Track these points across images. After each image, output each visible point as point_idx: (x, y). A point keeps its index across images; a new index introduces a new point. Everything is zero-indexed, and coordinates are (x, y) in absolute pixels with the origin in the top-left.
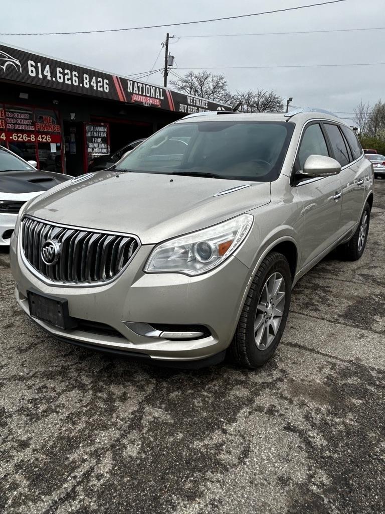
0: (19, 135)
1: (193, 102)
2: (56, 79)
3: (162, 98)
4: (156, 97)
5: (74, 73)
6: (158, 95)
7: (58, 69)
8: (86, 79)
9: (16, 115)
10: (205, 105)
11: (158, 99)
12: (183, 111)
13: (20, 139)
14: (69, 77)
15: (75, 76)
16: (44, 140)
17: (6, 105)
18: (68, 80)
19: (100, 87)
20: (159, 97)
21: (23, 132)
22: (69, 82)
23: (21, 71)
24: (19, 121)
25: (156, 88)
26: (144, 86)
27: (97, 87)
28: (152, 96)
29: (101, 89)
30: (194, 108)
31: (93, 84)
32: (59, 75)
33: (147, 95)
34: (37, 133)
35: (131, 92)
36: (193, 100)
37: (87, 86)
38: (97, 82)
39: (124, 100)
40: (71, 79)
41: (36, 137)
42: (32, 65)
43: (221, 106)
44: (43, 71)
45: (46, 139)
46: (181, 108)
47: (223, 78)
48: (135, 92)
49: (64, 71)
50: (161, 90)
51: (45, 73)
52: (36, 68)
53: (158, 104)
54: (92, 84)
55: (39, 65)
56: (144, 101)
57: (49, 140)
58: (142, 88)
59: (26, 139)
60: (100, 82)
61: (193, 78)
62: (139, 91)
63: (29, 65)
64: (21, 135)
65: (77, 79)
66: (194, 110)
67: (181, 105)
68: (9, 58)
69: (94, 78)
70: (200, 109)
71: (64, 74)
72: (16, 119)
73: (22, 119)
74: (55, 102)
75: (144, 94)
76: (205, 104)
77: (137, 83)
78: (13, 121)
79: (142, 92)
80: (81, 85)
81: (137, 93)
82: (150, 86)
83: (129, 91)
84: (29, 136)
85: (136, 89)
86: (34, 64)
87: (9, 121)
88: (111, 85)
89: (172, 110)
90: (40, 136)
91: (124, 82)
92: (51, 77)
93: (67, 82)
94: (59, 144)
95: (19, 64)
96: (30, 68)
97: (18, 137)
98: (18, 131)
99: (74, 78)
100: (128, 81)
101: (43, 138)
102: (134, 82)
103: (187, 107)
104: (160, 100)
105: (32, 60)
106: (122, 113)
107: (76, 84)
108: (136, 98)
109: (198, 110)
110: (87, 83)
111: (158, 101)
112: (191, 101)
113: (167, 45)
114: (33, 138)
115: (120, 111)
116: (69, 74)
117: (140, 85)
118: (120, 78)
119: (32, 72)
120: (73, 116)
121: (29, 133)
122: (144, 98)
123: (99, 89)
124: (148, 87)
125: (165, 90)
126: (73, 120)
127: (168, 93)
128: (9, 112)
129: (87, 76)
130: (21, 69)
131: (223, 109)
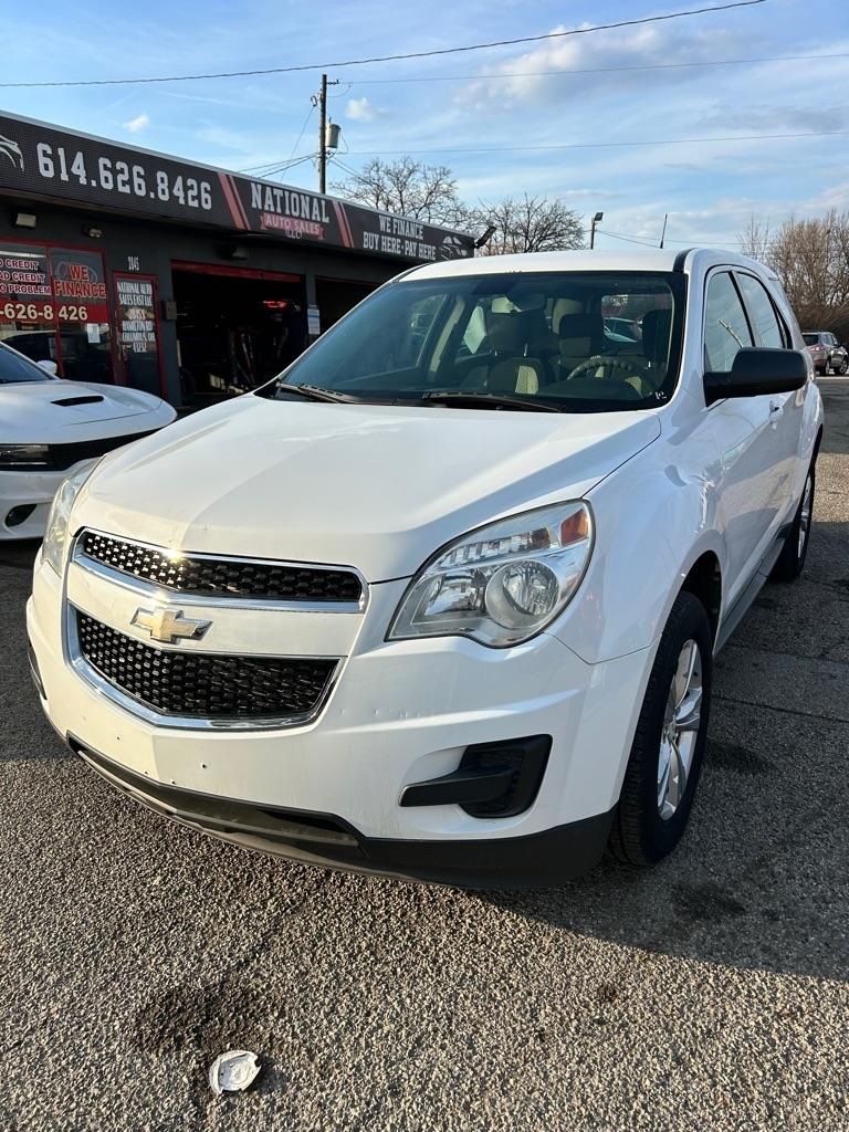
0: (18, 307)
1: (391, 227)
2: (98, 182)
3: (326, 220)
4: (314, 218)
5: (137, 169)
7: (103, 161)
8: (163, 181)
9: (10, 264)
10: (418, 233)
11: (316, 222)
12: (371, 248)
13: (20, 316)
14: (125, 177)
15: (139, 175)
16: (72, 318)
18: (124, 183)
19: (193, 198)
20: (319, 219)
21: (27, 300)
22: (127, 189)
23: (22, 166)
24: (17, 277)
25: (311, 198)
26: (287, 194)
27: (186, 198)
28: (303, 216)
29: (195, 204)
30: (394, 239)
31: (178, 192)
32: (103, 173)
33: (296, 214)
34: (56, 302)
35: (260, 207)
36: (391, 223)
37: (165, 198)
38: (186, 188)
39: (245, 226)
40: (130, 182)
41: (56, 310)
42: (44, 152)
43: (452, 235)
44: (69, 166)
45: (77, 315)
46: (366, 240)
47: (448, 173)
48: (266, 208)
49: (114, 165)
50: (323, 203)
51: (74, 170)
52: (55, 158)
53: (317, 233)
55: (61, 151)
56: (287, 228)
57: (83, 315)
58: (283, 199)
59: (33, 314)
60: (192, 187)
61: (381, 172)
62: (275, 206)
63: (40, 154)
64: (23, 307)
65: (142, 182)
66: (394, 246)
67: (365, 233)
69: (180, 179)
70: (407, 242)
71: (115, 172)
72: (11, 271)
73: (24, 271)
74: (94, 232)
75: (287, 212)
76: (418, 230)
77: (272, 187)
78: (5, 276)
79: (283, 208)
80: (152, 195)
81: (272, 209)
82: (299, 194)
83: (254, 205)
84: (40, 309)
85: (269, 201)
86: (49, 152)
88: (216, 192)
89: (347, 245)
90: (64, 308)
91: (243, 185)
92: (88, 178)
93: (121, 189)
94: (105, 327)
95: (18, 151)
96: (42, 160)
97: (17, 311)
98: (14, 298)
99: (137, 181)
100: (253, 185)
101: (69, 313)
102: (264, 186)
103: (380, 239)
104: (321, 222)
105: (43, 143)
106: (239, 254)
107: (142, 193)
108: (269, 221)
109: (402, 243)
110: (163, 191)
111: (317, 225)
112: (388, 225)
113: (323, 102)
114: (48, 312)
115: (234, 250)
116: (126, 171)
117: (278, 193)
118: (234, 177)
119: (46, 167)
120: (133, 264)
121: (39, 302)
122: (288, 220)
123: (191, 203)
124: (296, 196)
125: (331, 201)
126: (134, 272)
127: (337, 209)
129: (164, 176)
130: (22, 162)
131: (457, 241)
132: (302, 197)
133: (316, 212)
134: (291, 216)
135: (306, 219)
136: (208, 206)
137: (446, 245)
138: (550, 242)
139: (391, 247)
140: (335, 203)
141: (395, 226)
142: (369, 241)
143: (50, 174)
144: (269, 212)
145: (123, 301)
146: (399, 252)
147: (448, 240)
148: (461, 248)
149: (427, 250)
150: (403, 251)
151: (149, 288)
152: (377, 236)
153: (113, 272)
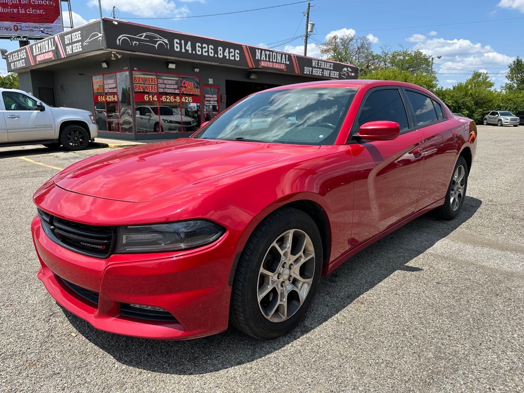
0: (167, 97)
1: (318, 65)
2: (196, 52)
3: (288, 63)
4: (282, 62)
5: (211, 46)
6: (284, 60)
7: (198, 44)
8: (220, 50)
9: (165, 82)
10: (331, 67)
11: (283, 64)
12: (308, 73)
13: (168, 100)
14: (206, 50)
15: (211, 48)
16: (186, 101)
17: (158, 74)
18: (205, 52)
19: (232, 56)
20: (285, 62)
21: (170, 94)
22: (206, 54)
23: (168, 48)
24: (168, 86)
25: (282, 54)
26: (271, 53)
27: (229, 56)
28: (278, 61)
29: (233, 58)
30: (319, 70)
31: (226, 54)
32: (198, 49)
33: (274, 61)
34: (181, 95)
35: (259, 59)
36: (318, 63)
37: (221, 56)
38: (230, 53)
39: (253, 66)
40: (208, 51)
41: (181, 99)
42: (177, 43)
43: (347, 67)
44: (185, 46)
46: (305, 70)
48: (262, 59)
49: (202, 45)
50: (287, 56)
51: (187, 48)
52: (180, 44)
53: (283, 68)
54: (225, 54)
55: (183, 42)
56: (271, 66)
57: (191, 100)
58: (269, 55)
59: (172, 100)
60: (232, 52)
62: (266, 58)
63: (175, 43)
64: (169, 97)
65: (212, 51)
66: (318, 72)
67: (305, 68)
68: (160, 38)
69: (227, 49)
70: (325, 71)
71: (202, 48)
72: (163, 83)
73: (170, 84)
74: (197, 70)
75: (271, 60)
76: (331, 65)
77: (265, 50)
78: (163, 86)
79: (269, 58)
80: (216, 56)
81: (265, 59)
82: (276, 53)
83: (257, 58)
84: (175, 98)
85: (263, 56)
86: (179, 42)
87: (160, 86)
88: (242, 54)
89: (297, 73)
90: (184, 98)
91: (253, 50)
92: (192, 51)
93: (204, 54)
94: (199, 104)
95: (167, 42)
96: (176, 45)
97: (167, 99)
98: (167, 94)
99: (210, 51)
100: (257, 50)
101: (186, 99)
102: (262, 50)
104: (286, 64)
105: (177, 39)
106: (253, 77)
107: (212, 55)
108: (263, 64)
109: (323, 71)
110: (220, 54)
112: (316, 64)
113: (308, 14)
114: (178, 99)
115: (250, 76)
116: (207, 48)
117: (268, 53)
118: (249, 47)
119: (177, 47)
120: (211, 81)
121: (175, 95)
122: (271, 63)
123: (231, 58)
125: (290, 55)
126: (211, 85)
127: (293, 58)
128: (161, 79)
129: (221, 48)
130: (168, 46)
131: (349, 69)
132: (278, 54)
136: (238, 59)
137: (344, 71)
140: (292, 56)
141: (320, 64)
142: (307, 71)
143: (178, 50)
144: (263, 61)
146: (321, 75)
147: (345, 69)
148: (351, 72)
149: (335, 74)
150: (323, 74)
151: (216, 90)
152: (311, 69)
153: (203, 84)
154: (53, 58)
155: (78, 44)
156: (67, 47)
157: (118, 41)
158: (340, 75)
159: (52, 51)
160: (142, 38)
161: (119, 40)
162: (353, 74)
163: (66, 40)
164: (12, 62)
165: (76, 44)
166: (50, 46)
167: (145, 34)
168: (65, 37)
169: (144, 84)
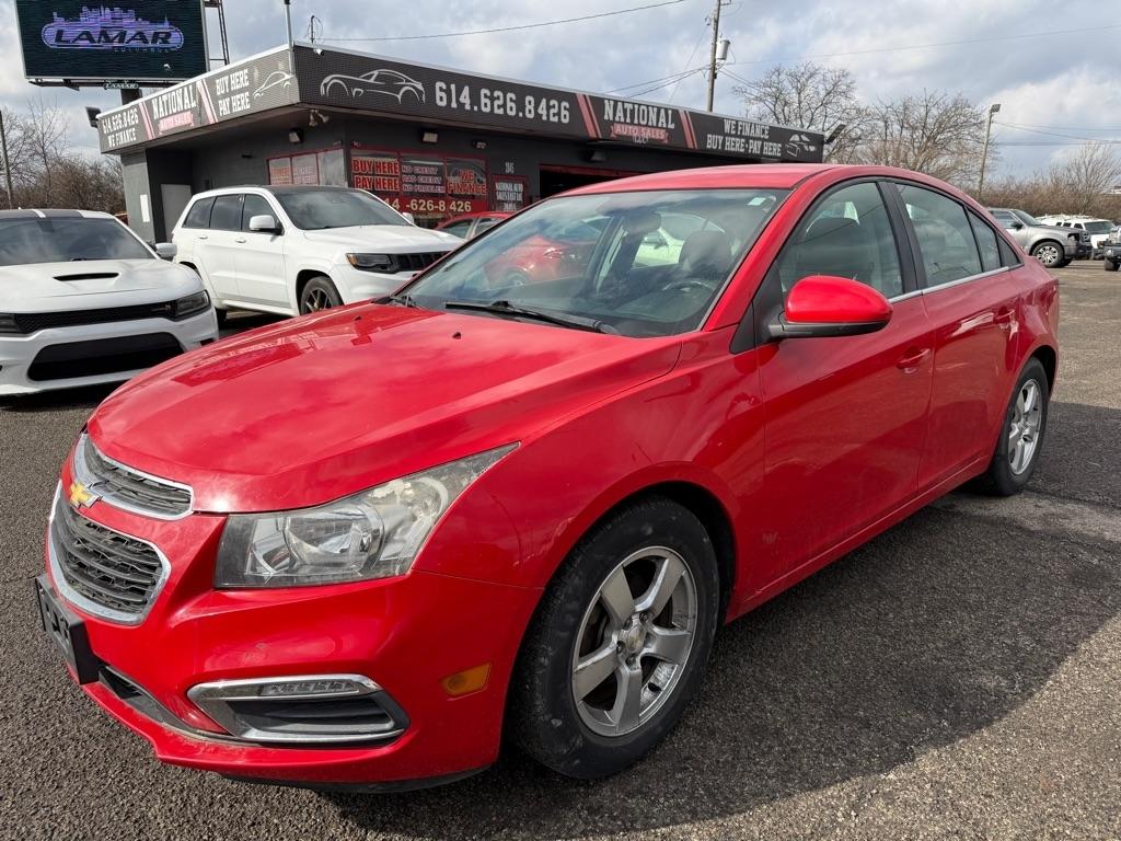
0: (420, 201)
1: (736, 129)
2: (479, 107)
3: (672, 126)
4: (660, 125)
5: (511, 95)
6: (664, 120)
7: (484, 91)
8: (530, 102)
9: (417, 170)
10: (763, 133)
11: (662, 128)
12: (715, 148)
13: (421, 209)
14: (501, 102)
15: (511, 100)
16: (459, 209)
17: (402, 154)
18: (499, 107)
19: (554, 114)
20: (665, 126)
21: (427, 196)
22: (501, 111)
23: (424, 99)
24: (421, 179)
25: (659, 109)
26: (636, 107)
27: (548, 115)
28: (650, 124)
29: (556, 119)
30: (738, 139)
31: (542, 110)
32: (483, 100)
33: (642, 123)
34: (449, 197)
35: (611, 119)
36: (737, 125)
37: (531, 116)
38: (549, 108)
39: (597, 134)
40: (504, 106)
41: (448, 204)
42: (441, 89)
43: (800, 133)
44: (458, 96)
45: (463, 207)
46: (709, 141)
47: (848, 74)
48: (617, 119)
49: (492, 93)
50: (670, 112)
51: (462, 100)
52: (448, 92)
53: (662, 137)
54: (540, 111)
55: (453, 87)
56: (635, 135)
57: (468, 207)
58: (632, 111)
59: (430, 206)
60: (554, 107)
61: (783, 77)
62: (625, 116)
63: (437, 89)
64: (424, 201)
65: (513, 105)
66: (737, 145)
67: (709, 136)
68: (407, 81)
69: (544, 101)
70: (751, 141)
71: (492, 99)
72: (413, 173)
73: (427, 175)
74: (480, 145)
75: (636, 121)
76: (764, 131)
77: (623, 102)
78: (413, 179)
79: (632, 117)
80: (521, 114)
81: (622, 120)
82: (648, 106)
83: (606, 117)
84: (436, 203)
85: (620, 114)
86: (444, 87)
87: (406, 178)
88: (574, 109)
89: (690, 146)
90: (454, 203)
91: (598, 103)
92: (472, 105)
93: (497, 111)
95: (420, 87)
96: (439, 94)
97: (420, 205)
98: (419, 195)
99: (509, 104)
100: (606, 101)
101: (458, 206)
102: (616, 102)
103: (724, 140)
104: (667, 129)
105: (441, 81)
106: (597, 157)
107: (513, 113)
108: (619, 130)
110: (530, 111)
111: (663, 131)
112: (733, 127)
113: (717, 22)
114: (442, 204)
115: (592, 155)
116: (502, 98)
117: (629, 106)
118: (591, 97)
119: (441, 99)
120: (510, 168)
121: (435, 197)
122: (636, 128)
123: (552, 119)
124: (645, 108)
125: (677, 111)
126: (510, 174)
127: (683, 117)
128: (407, 164)
129: (531, 99)
130: (424, 96)
131: (804, 138)
132: (650, 108)
133: (662, 120)
134: (639, 124)
135: (652, 127)
137: (793, 142)
138: (949, 134)
139: (734, 146)
140: (681, 111)
141: (740, 128)
142: (713, 142)
143: (444, 103)
144: (619, 122)
145: (500, 197)
146: (742, 150)
147: (796, 138)
148: (809, 144)
149: (774, 149)
150: (747, 149)
151: (521, 187)
152: (721, 138)
153: (494, 175)
154: (193, 125)
155: (242, 95)
156: (220, 102)
157: (322, 88)
158: (783, 150)
159: (191, 109)
160: (372, 81)
161: (326, 85)
162: (812, 149)
163: (218, 87)
164: (110, 134)
165: (238, 96)
166: (187, 101)
167: (376, 73)
168: (217, 81)
169: (373, 175)
